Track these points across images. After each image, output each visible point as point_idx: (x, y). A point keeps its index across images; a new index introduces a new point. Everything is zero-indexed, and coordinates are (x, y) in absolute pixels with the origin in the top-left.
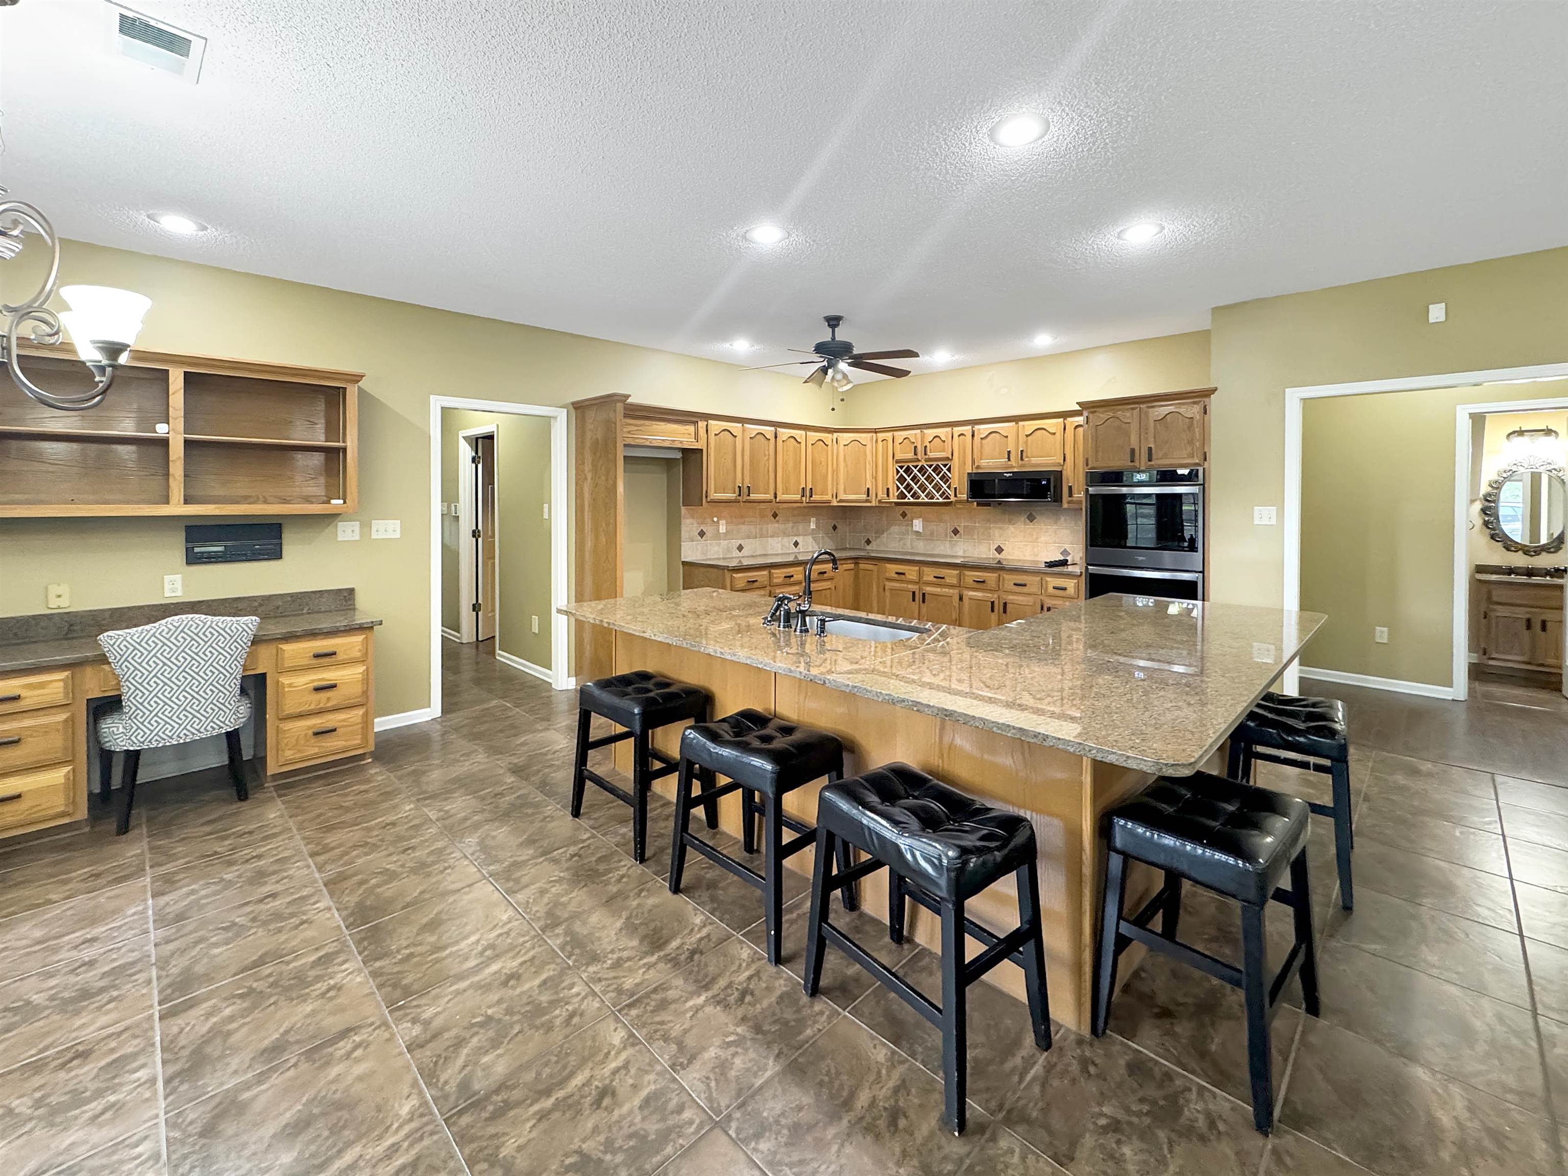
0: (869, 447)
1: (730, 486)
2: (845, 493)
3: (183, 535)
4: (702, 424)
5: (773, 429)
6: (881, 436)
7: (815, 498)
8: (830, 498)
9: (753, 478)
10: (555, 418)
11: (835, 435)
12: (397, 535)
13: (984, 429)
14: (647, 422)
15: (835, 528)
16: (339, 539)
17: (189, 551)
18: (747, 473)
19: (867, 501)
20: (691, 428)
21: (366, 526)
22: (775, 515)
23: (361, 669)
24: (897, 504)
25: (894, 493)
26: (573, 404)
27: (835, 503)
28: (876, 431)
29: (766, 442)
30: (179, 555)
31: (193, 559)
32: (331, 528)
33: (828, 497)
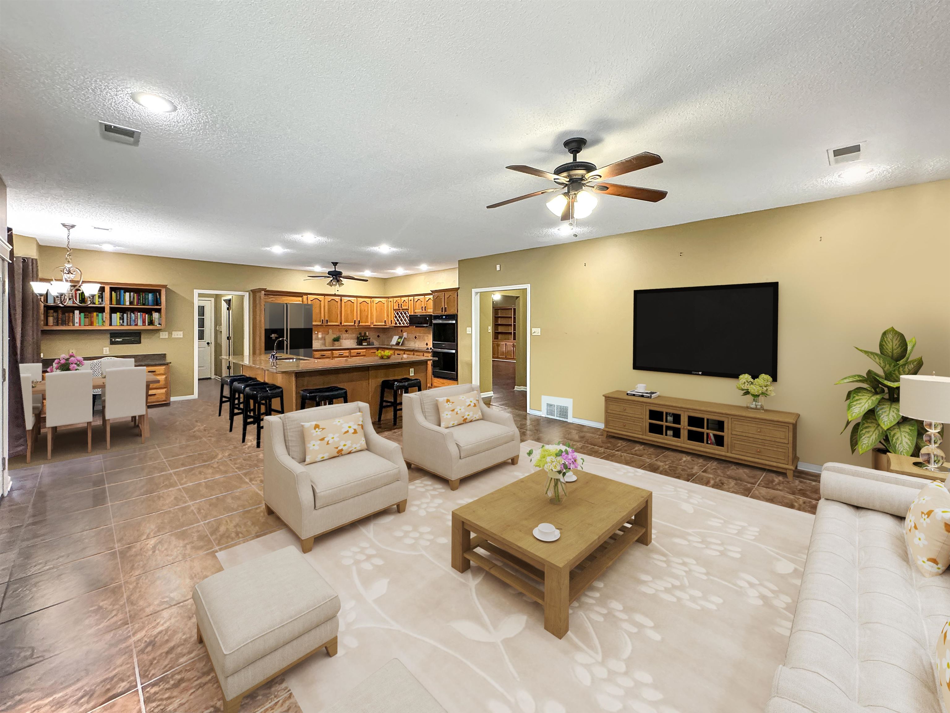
0: (385, 305)
1: (318, 319)
2: (376, 322)
3: (109, 336)
4: (305, 297)
5: (340, 298)
6: (390, 299)
7: (360, 324)
8: (370, 324)
9: (329, 317)
10: (244, 296)
11: (373, 299)
12: (182, 337)
13: (416, 298)
14: (281, 297)
15: (378, 336)
16: (161, 337)
17: (111, 340)
18: (326, 314)
19: (385, 325)
20: (301, 299)
21: (170, 334)
22: (346, 331)
23: (164, 377)
24: (395, 326)
25: (394, 322)
26: (251, 290)
27: (372, 326)
28: (388, 298)
29: (336, 303)
30: (108, 341)
31: (112, 343)
32: (157, 335)
33: (369, 324)
